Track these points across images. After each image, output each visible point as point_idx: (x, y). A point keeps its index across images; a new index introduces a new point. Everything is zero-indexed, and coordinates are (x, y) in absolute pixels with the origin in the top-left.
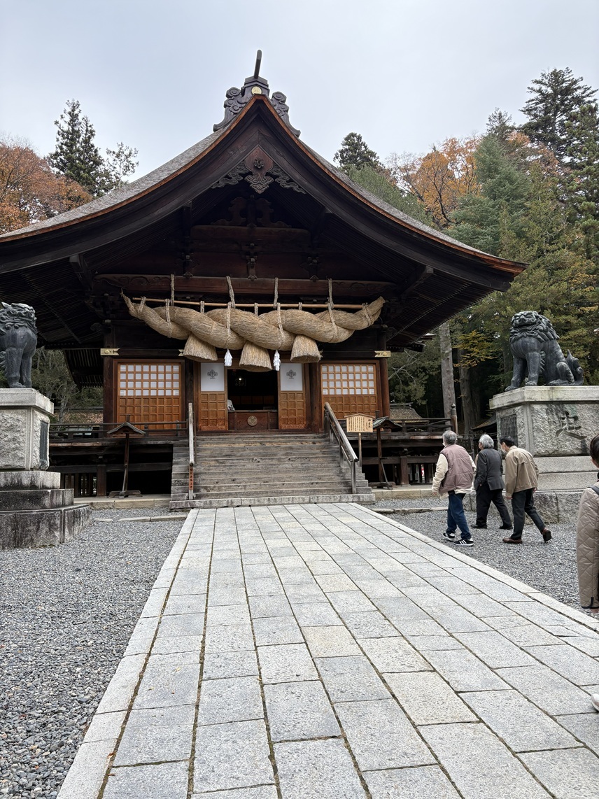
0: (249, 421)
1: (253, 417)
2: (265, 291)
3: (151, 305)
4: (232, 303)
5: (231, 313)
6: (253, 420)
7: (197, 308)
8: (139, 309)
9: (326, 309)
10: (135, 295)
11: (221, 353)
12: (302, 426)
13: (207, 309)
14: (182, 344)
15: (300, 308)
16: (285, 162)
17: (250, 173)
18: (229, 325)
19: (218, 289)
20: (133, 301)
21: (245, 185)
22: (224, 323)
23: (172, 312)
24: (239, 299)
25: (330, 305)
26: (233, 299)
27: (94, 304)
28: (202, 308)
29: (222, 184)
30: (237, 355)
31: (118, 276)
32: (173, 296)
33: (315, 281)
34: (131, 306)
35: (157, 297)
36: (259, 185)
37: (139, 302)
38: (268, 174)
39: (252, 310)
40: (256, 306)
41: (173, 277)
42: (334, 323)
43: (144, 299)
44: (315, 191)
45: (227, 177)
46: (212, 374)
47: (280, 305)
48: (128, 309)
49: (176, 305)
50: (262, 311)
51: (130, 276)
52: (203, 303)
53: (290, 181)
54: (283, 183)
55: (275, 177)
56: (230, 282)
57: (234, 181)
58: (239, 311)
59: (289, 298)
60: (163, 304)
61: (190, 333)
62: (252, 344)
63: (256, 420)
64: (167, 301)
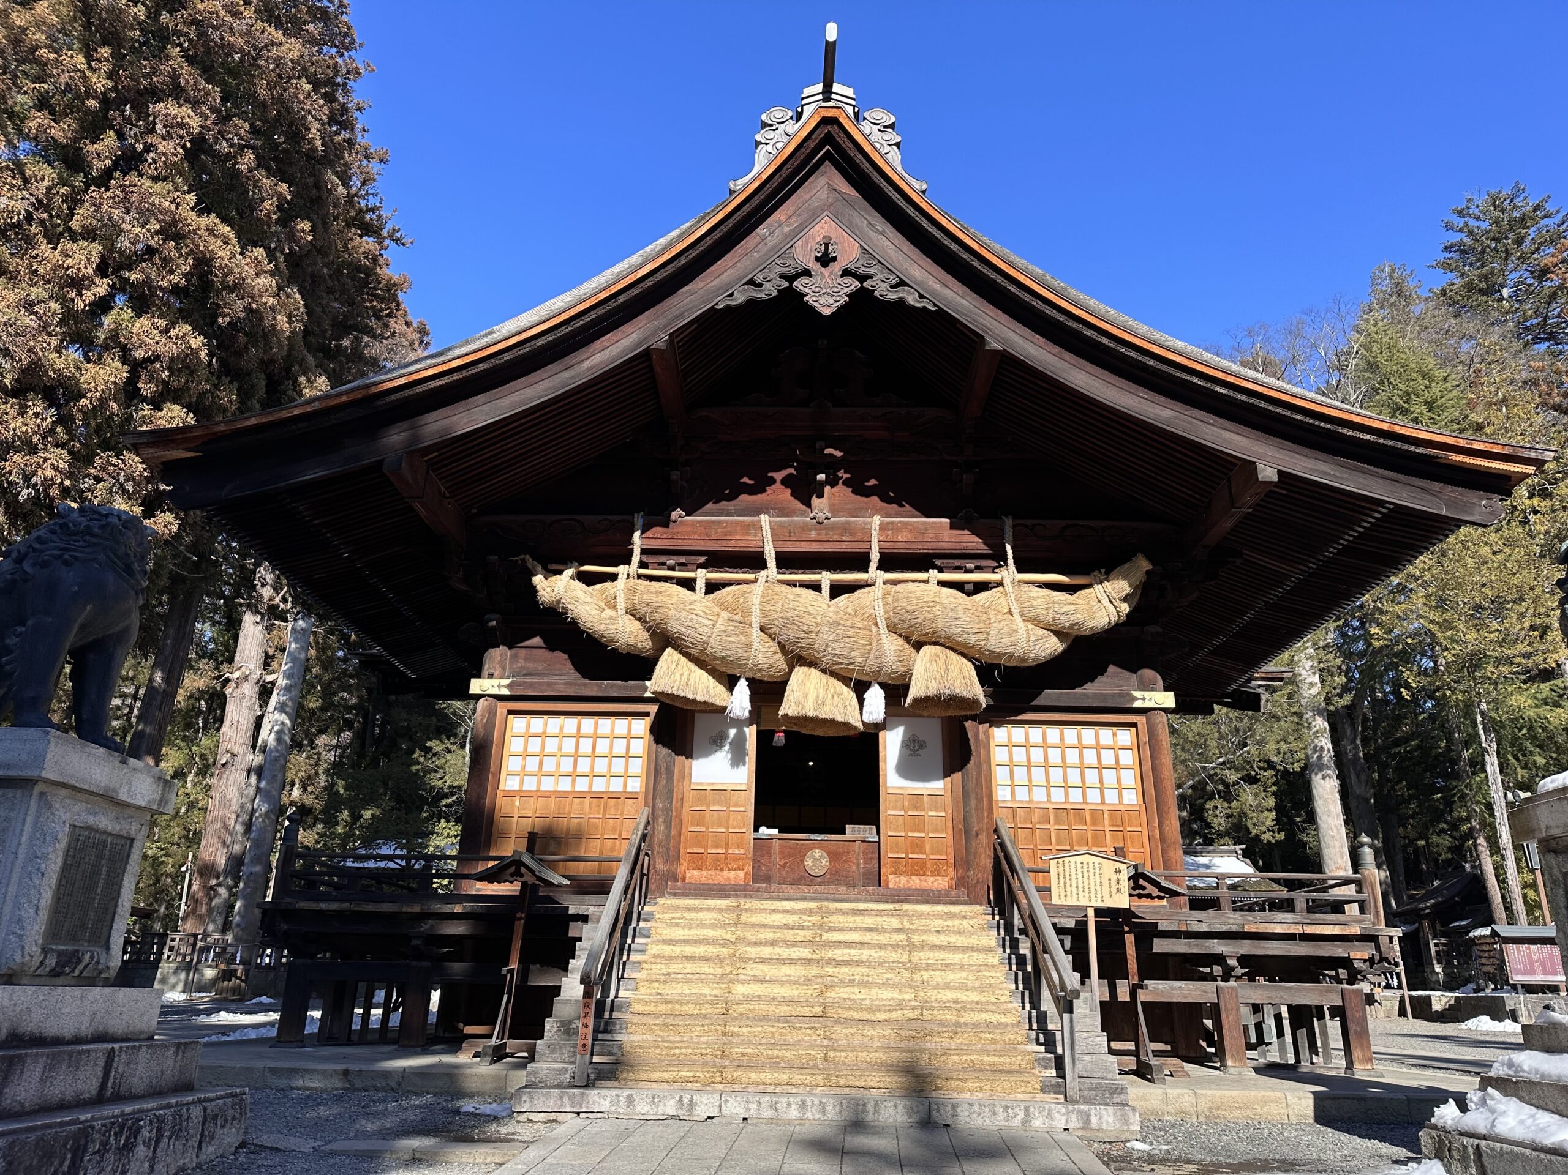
0: (808, 862)
1: (817, 853)
2: (847, 546)
3: (585, 578)
4: (770, 572)
5: (763, 594)
6: (817, 860)
7: (689, 584)
8: (559, 588)
9: (1000, 584)
10: (552, 556)
12: (941, 883)
13: (712, 587)
15: (935, 581)
16: (886, 246)
17: (807, 273)
18: (756, 621)
19: (740, 543)
20: (547, 570)
21: (791, 299)
22: (746, 615)
23: (630, 592)
24: (788, 561)
25: (1008, 575)
26: (772, 563)
28: (700, 585)
29: (740, 298)
31: (522, 518)
33: (968, 521)
35: (601, 562)
36: (826, 296)
38: (846, 273)
39: (816, 587)
40: (826, 578)
41: (639, 518)
42: (1017, 618)
43: (574, 566)
44: (959, 303)
45: (751, 282)
46: (720, 741)
47: (882, 576)
48: (532, 591)
49: (643, 577)
50: (837, 591)
52: (703, 575)
54: (882, 289)
55: (862, 278)
56: (766, 526)
57: (769, 290)
58: (784, 587)
59: (905, 562)
60: (612, 577)
61: (664, 639)
62: (813, 664)
63: (825, 862)
64: (622, 570)
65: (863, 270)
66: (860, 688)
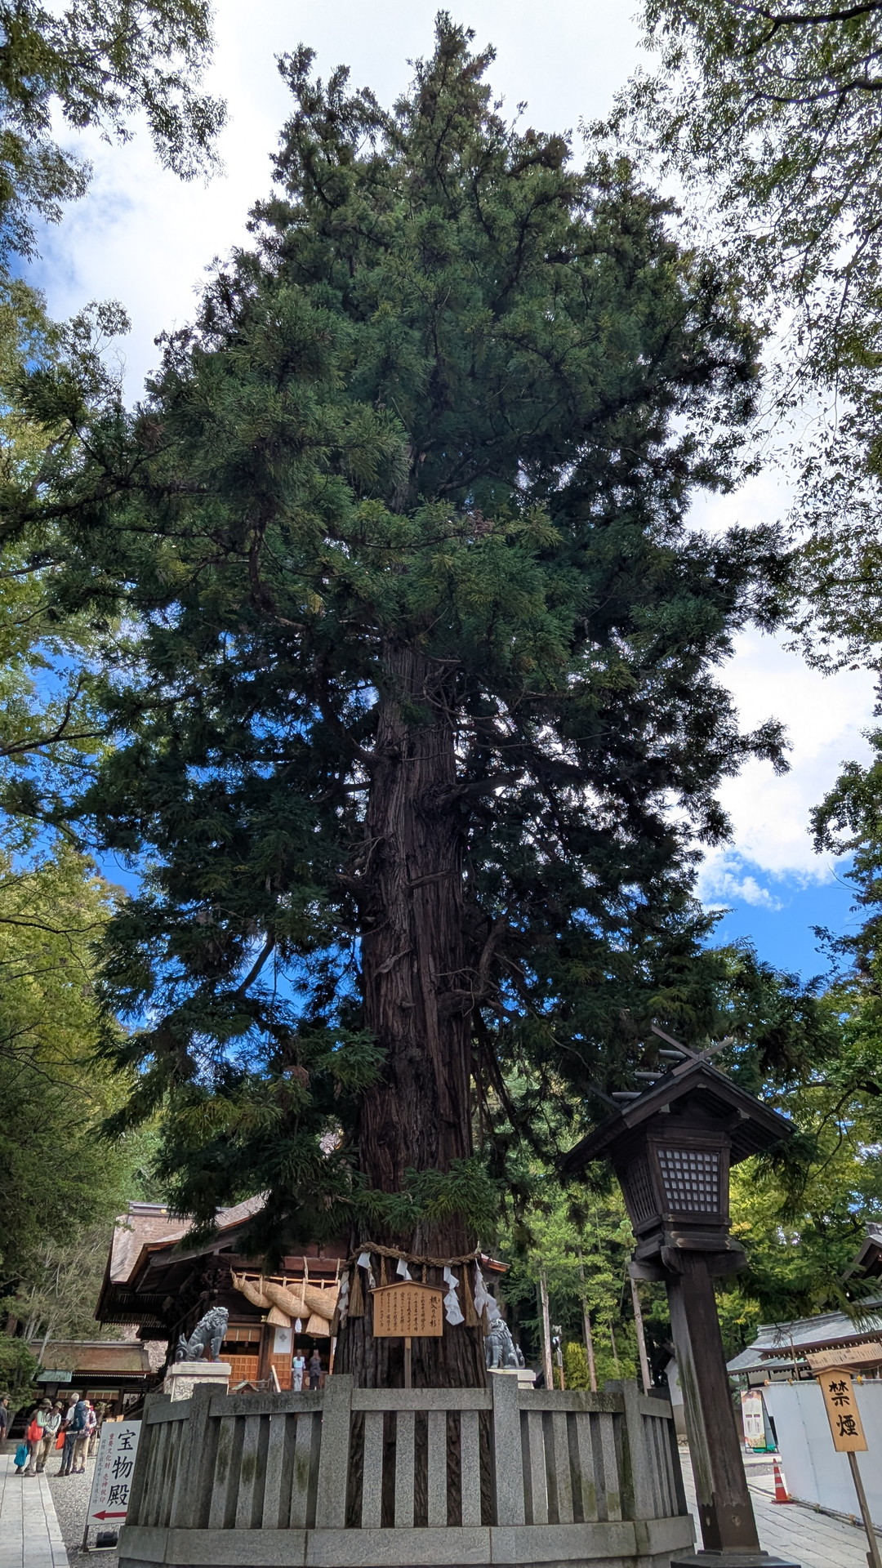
2: (329, 1269)
3: (249, 1279)
4: (306, 1280)
5: (304, 1287)
7: (281, 1283)
8: (240, 1281)
10: (240, 1271)
11: (293, 1320)
13: (288, 1283)
14: (266, 1312)
18: (303, 1298)
19: (297, 1267)
20: (238, 1277)
22: (299, 1296)
23: (264, 1287)
24: (312, 1275)
26: (307, 1275)
27: (208, 1276)
28: (285, 1282)
30: (305, 1321)
32: (265, 1272)
34: (236, 1280)
35: (254, 1273)
37: (241, 1277)
39: (319, 1285)
40: (323, 1282)
43: (246, 1274)
46: (283, 1337)
48: (232, 1282)
49: (267, 1279)
50: (327, 1285)
51: (236, 1255)
52: (285, 1278)
56: (306, 1261)
58: (311, 1287)
60: (258, 1279)
61: (274, 1303)
62: (318, 1314)
64: (261, 1276)
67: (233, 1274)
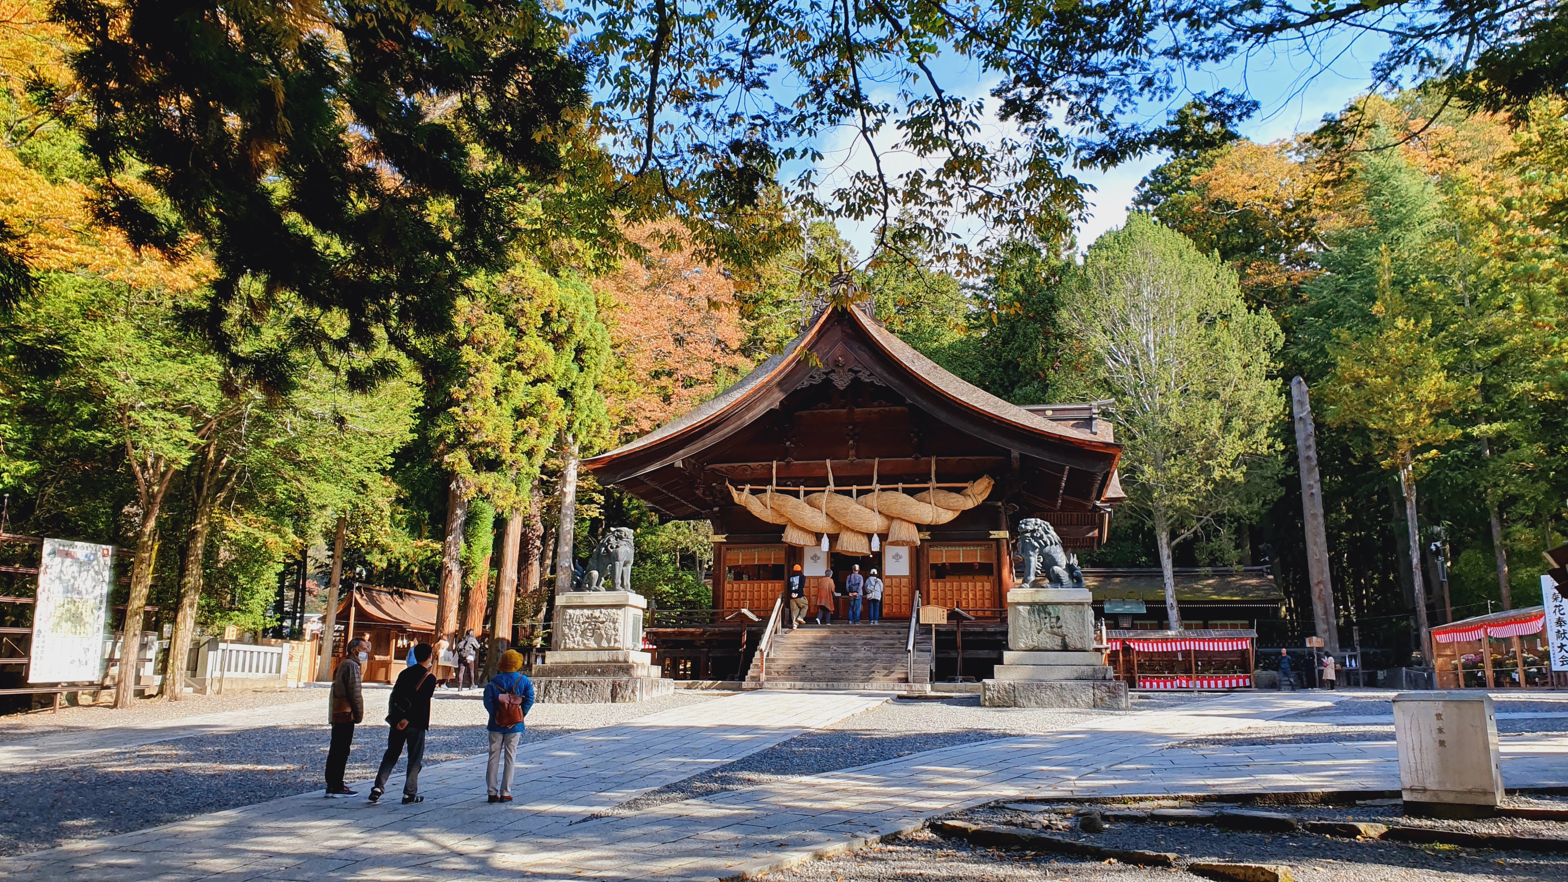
2: (864, 472)
3: (753, 492)
4: (832, 487)
5: (828, 497)
7: (796, 495)
8: (743, 497)
9: (928, 489)
10: (739, 483)
11: (819, 536)
13: (807, 493)
14: (782, 528)
15: (900, 489)
16: (865, 356)
17: (833, 371)
18: (824, 511)
19: (818, 473)
20: (737, 489)
21: (827, 383)
22: (820, 508)
23: (774, 500)
24: (836, 481)
25: (933, 484)
26: (832, 482)
27: (703, 493)
28: (802, 493)
29: (806, 384)
30: (834, 538)
31: (726, 465)
32: (774, 482)
33: (917, 458)
34: (735, 493)
35: (759, 483)
36: (841, 382)
37: (742, 490)
38: (850, 370)
39: (849, 493)
40: (854, 488)
41: (775, 463)
42: (934, 505)
43: (748, 487)
44: (894, 383)
45: (812, 377)
46: (815, 558)
47: (879, 486)
48: (732, 498)
49: (777, 491)
50: (860, 493)
51: (736, 465)
52: (802, 488)
53: (871, 374)
54: (864, 377)
55: (856, 372)
56: (828, 465)
57: (818, 381)
58: (835, 496)
59: (888, 479)
60: (765, 491)
61: (789, 520)
62: (848, 529)
64: (769, 488)
65: (856, 369)
66: (870, 536)
67: (730, 487)
